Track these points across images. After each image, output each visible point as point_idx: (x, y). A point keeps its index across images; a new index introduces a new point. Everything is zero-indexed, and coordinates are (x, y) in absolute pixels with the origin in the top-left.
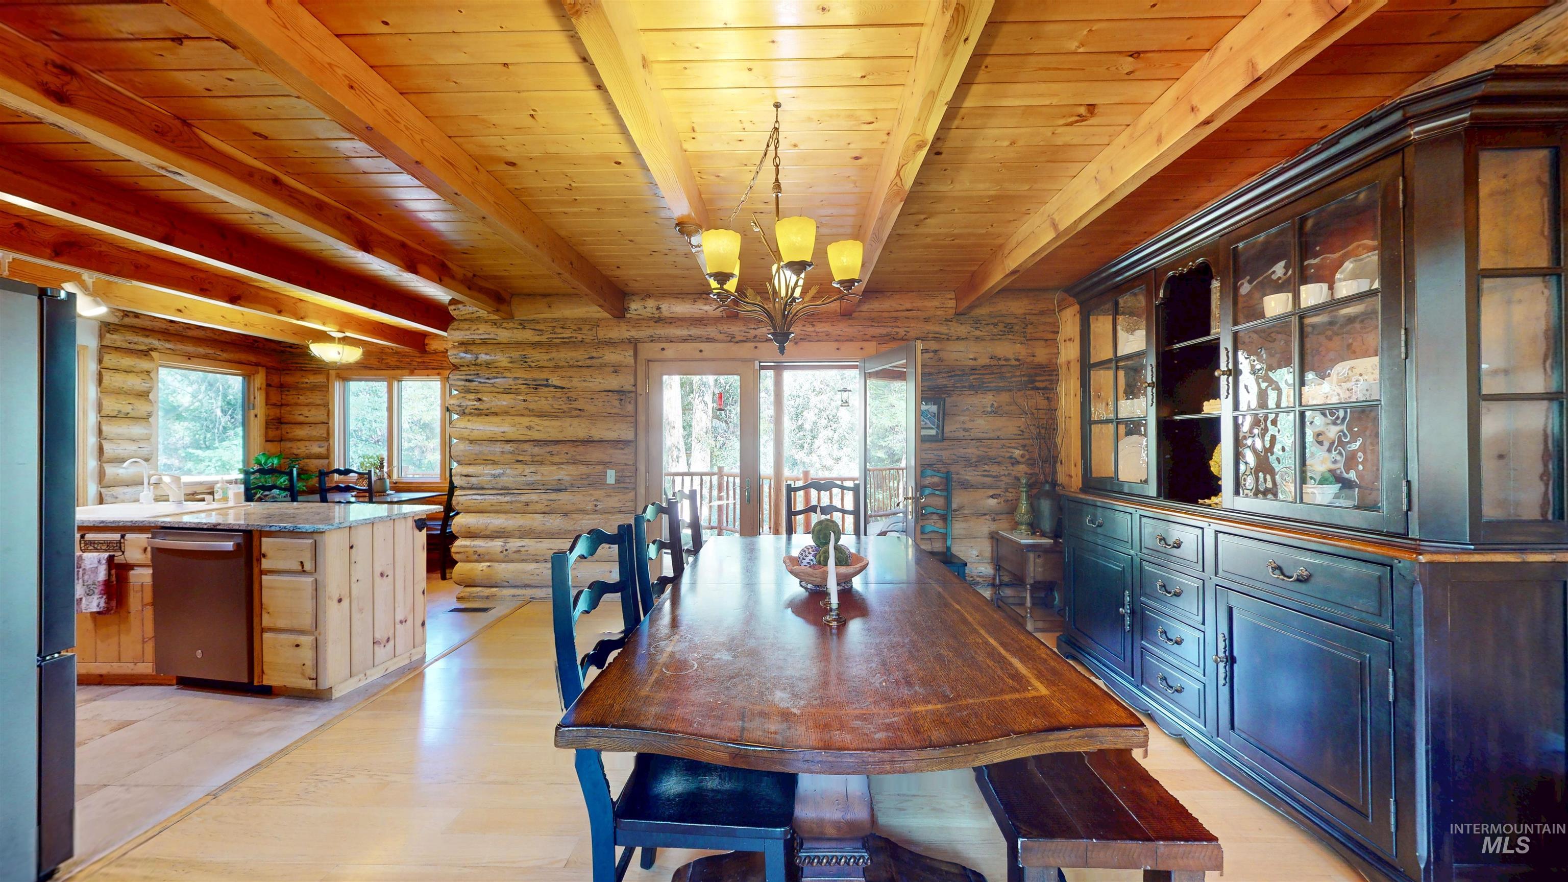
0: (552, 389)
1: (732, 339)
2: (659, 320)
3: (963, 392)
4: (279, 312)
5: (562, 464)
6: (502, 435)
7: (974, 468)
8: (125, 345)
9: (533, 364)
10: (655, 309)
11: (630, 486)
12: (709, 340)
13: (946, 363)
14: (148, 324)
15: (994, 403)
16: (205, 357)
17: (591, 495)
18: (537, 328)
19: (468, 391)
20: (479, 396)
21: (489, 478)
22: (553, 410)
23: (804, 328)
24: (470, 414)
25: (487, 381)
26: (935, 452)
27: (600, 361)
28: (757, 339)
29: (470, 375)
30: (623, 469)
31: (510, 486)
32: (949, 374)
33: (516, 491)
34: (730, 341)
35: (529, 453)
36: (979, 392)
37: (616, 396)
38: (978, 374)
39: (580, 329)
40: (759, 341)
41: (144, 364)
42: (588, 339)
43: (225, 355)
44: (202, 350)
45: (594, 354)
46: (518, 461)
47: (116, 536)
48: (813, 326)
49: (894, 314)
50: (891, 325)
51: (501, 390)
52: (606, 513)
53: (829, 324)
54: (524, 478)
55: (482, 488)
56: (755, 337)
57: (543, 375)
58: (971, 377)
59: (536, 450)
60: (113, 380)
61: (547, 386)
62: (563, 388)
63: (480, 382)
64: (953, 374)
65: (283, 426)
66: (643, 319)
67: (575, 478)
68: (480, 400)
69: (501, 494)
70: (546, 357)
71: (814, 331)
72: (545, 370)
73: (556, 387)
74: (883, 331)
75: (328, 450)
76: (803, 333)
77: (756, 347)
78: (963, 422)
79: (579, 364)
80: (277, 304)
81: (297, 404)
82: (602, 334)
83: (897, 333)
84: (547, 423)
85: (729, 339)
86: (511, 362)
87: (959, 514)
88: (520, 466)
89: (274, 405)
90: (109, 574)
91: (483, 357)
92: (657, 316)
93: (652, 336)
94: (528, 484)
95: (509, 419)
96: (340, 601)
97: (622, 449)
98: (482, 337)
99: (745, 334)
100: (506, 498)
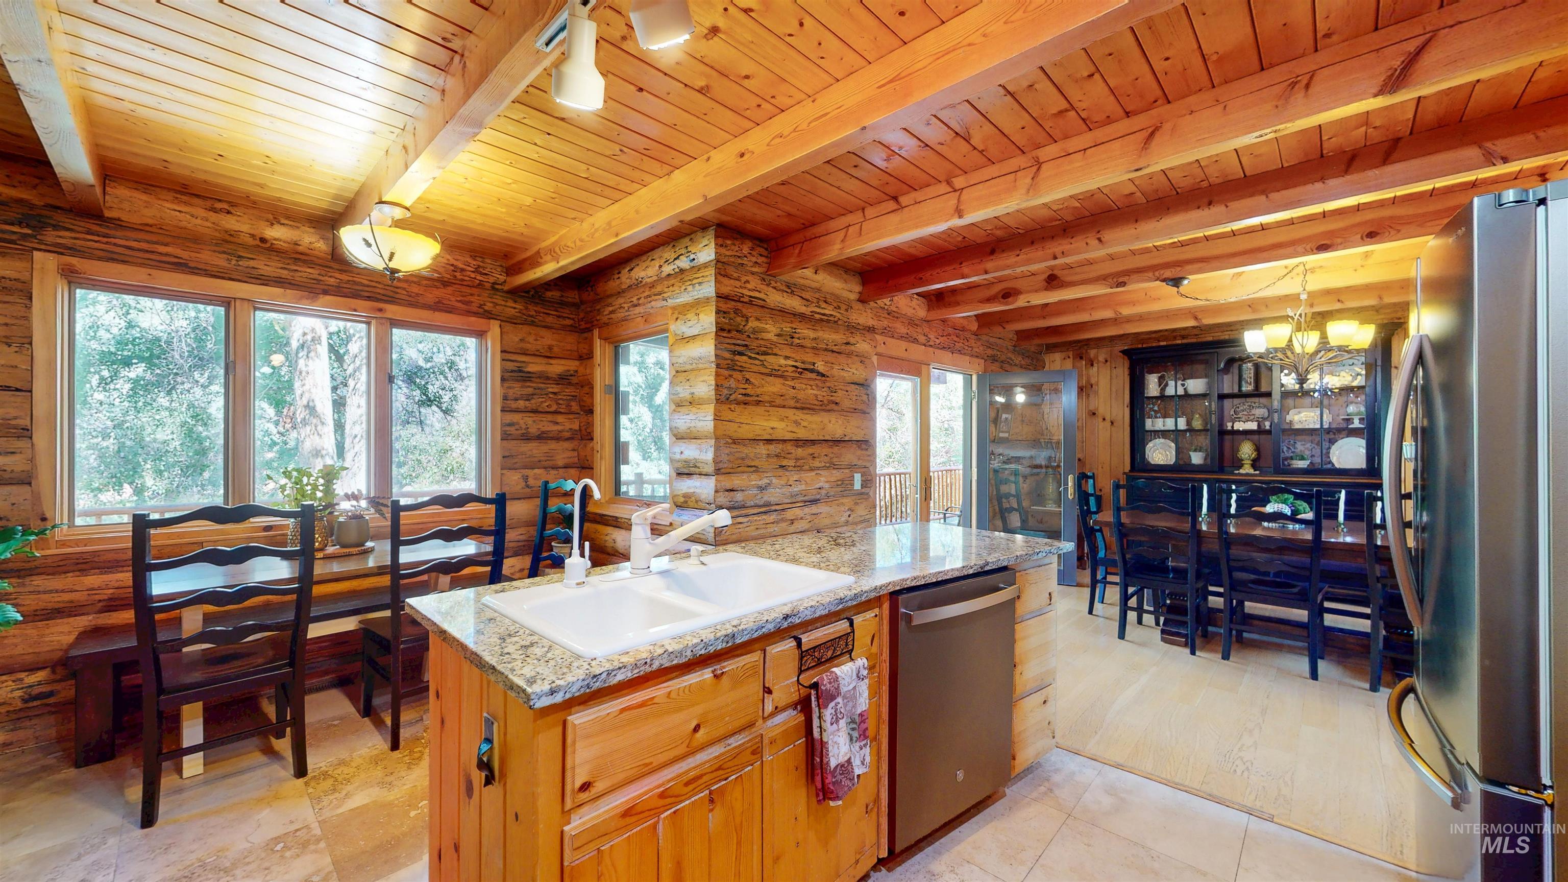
0: (816, 376)
5: (822, 468)
6: (771, 431)
9: (800, 342)
11: (868, 491)
12: (915, 340)
17: (843, 504)
18: (803, 296)
19: (733, 368)
20: (746, 376)
21: (755, 491)
22: (816, 403)
24: (732, 401)
25: (757, 356)
27: (853, 348)
29: (739, 345)
30: (865, 472)
31: (775, 500)
33: (777, 507)
35: (793, 456)
37: (863, 390)
42: (844, 320)
45: (850, 340)
46: (782, 467)
47: (843, 626)
48: (968, 341)
51: (771, 371)
54: (787, 489)
55: (744, 507)
57: (809, 357)
59: (800, 452)
61: (812, 371)
62: (825, 376)
63: (750, 358)
67: (830, 485)
68: (749, 381)
69: (765, 513)
70: (810, 335)
72: (811, 351)
73: (819, 373)
77: (934, 353)
79: (838, 348)
82: (852, 317)
84: (809, 417)
85: (925, 342)
86: (778, 335)
88: (785, 473)
91: (753, 323)
93: (885, 329)
94: (792, 497)
95: (779, 411)
97: (861, 450)
98: (752, 294)
99: (936, 340)
100: (772, 517)
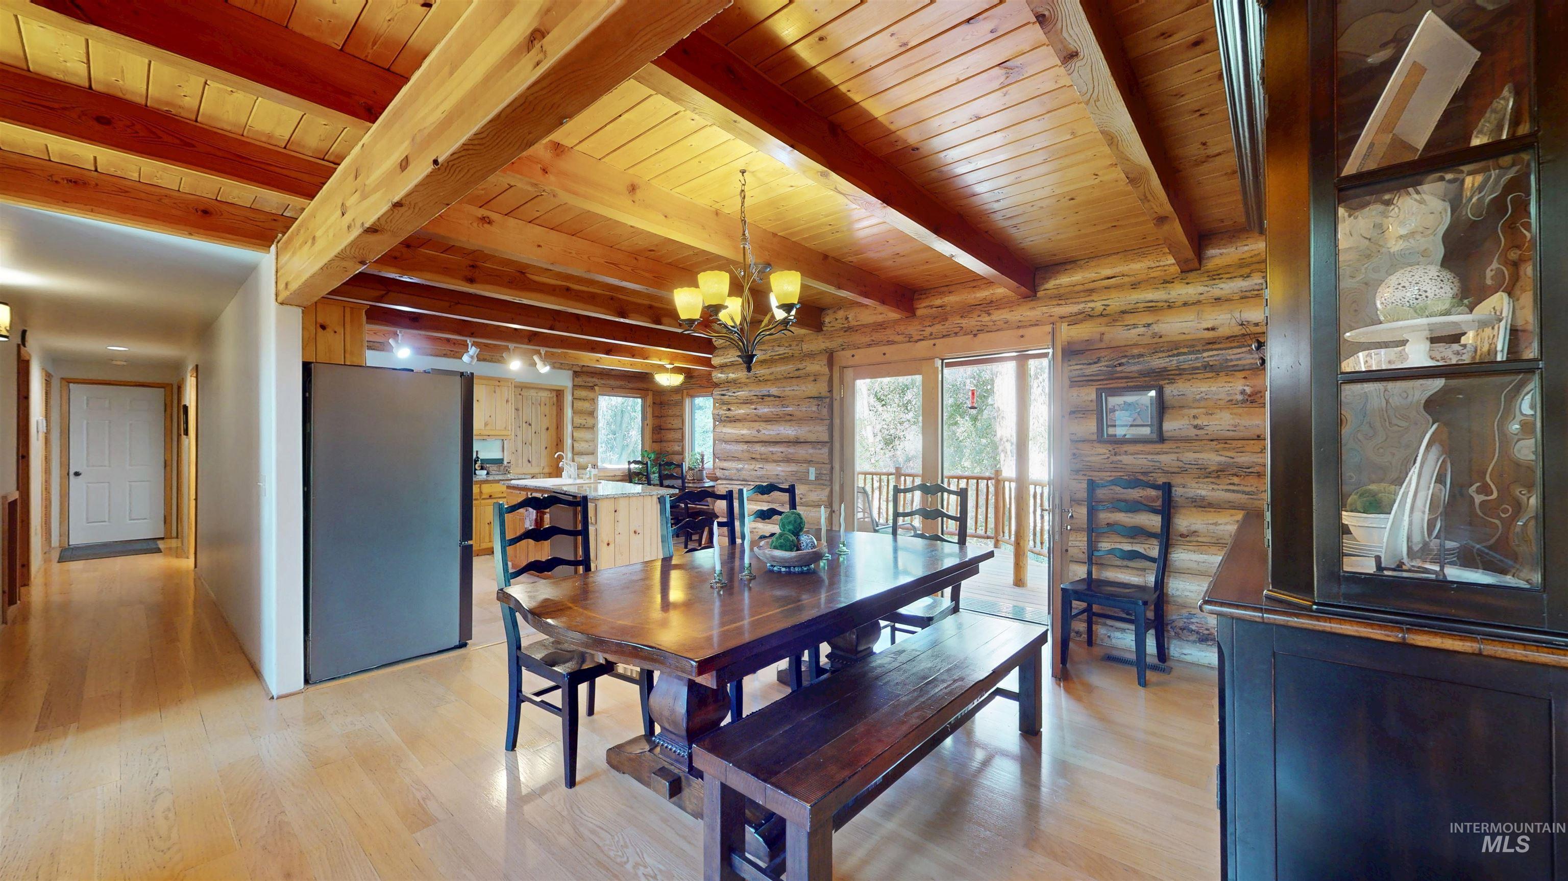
0: (772, 398)
1: (910, 339)
2: (849, 329)
3: (1195, 376)
4: (633, 356)
5: (780, 461)
6: (743, 437)
7: (1213, 480)
8: (583, 384)
9: (761, 379)
10: (844, 319)
11: (826, 483)
12: (890, 343)
13: (1168, 339)
14: (592, 370)
15: (1246, 388)
16: (621, 387)
18: (763, 348)
19: (724, 403)
20: (729, 407)
21: (735, 471)
22: (773, 416)
23: (979, 319)
24: (725, 421)
25: (733, 394)
26: (1150, 457)
27: (804, 371)
28: (933, 336)
29: (724, 390)
30: (821, 467)
31: (748, 478)
32: (1170, 353)
34: (909, 342)
36: (1221, 374)
37: (815, 402)
38: (1216, 350)
39: (790, 346)
40: (935, 338)
41: (590, 395)
42: (797, 353)
43: (631, 385)
44: (619, 383)
45: (800, 366)
46: (752, 458)
48: (989, 314)
49: (1087, 286)
50: (1083, 300)
51: (742, 401)
52: (809, 506)
53: (1007, 310)
54: (755, 473)
55: (732, 479)
56: (931, 334)
57: (767, 387)
58: (1205, 354)
59: (763, 449)
60: (579, 405)
61: (769, 396)
62: (780, 397)
63: (729, 396)
64: (1175, 352)
65: (663, 431)
66: (836, 330)
67: (788, 473)
68: (729, 410)
70: (768, 371)
71: (991, 321)
72: (769, 382)
73: (775, 396)
74: (1074, 309)
75: (682, 448)
76: (979, 323)
77: (934, 345)
78: (1194, 417)
79: (791, 375)
80: (632, 353)
81: (668, 416)
82: (806, 347)
83: (1093, 309)
84: (769, 427)
85: (907, 339)
87: (1190, 542)
88: (754, 462)
89: (657, 417)
90: (537, 516)
91: (732, 376)
92: (846, 325)
93: (842, 345)
94: (758, 478)
95: (747, 424)
96: (608, 544)
97: (820, 449)
98: (730, 360)
99: (921, 333)
